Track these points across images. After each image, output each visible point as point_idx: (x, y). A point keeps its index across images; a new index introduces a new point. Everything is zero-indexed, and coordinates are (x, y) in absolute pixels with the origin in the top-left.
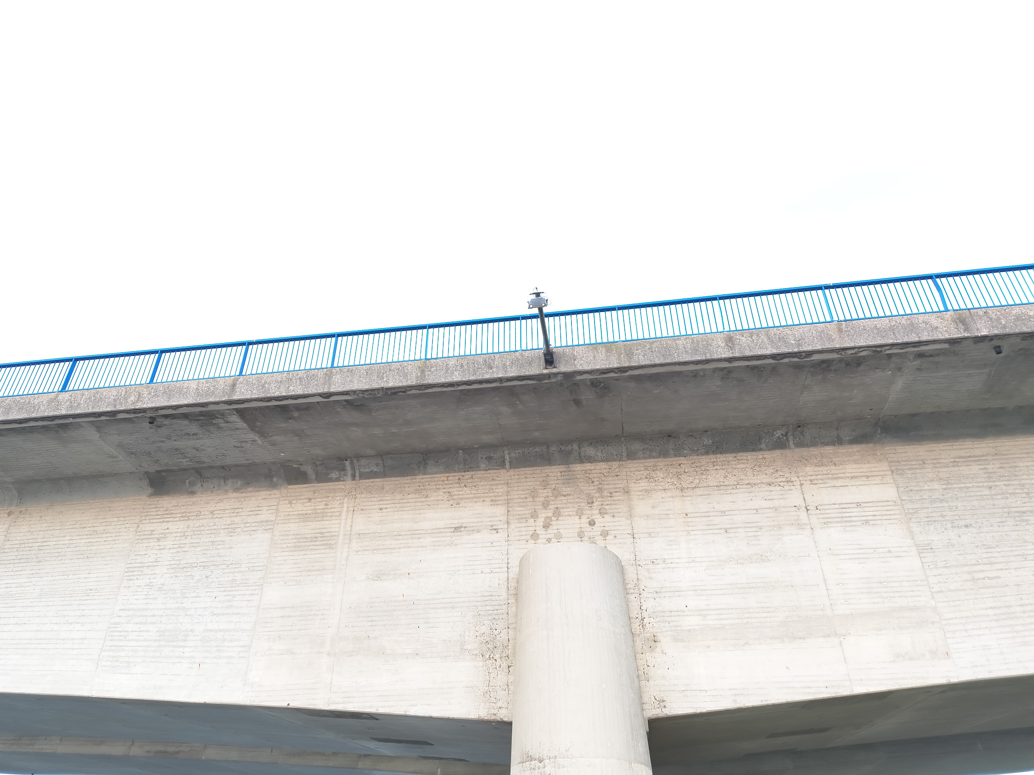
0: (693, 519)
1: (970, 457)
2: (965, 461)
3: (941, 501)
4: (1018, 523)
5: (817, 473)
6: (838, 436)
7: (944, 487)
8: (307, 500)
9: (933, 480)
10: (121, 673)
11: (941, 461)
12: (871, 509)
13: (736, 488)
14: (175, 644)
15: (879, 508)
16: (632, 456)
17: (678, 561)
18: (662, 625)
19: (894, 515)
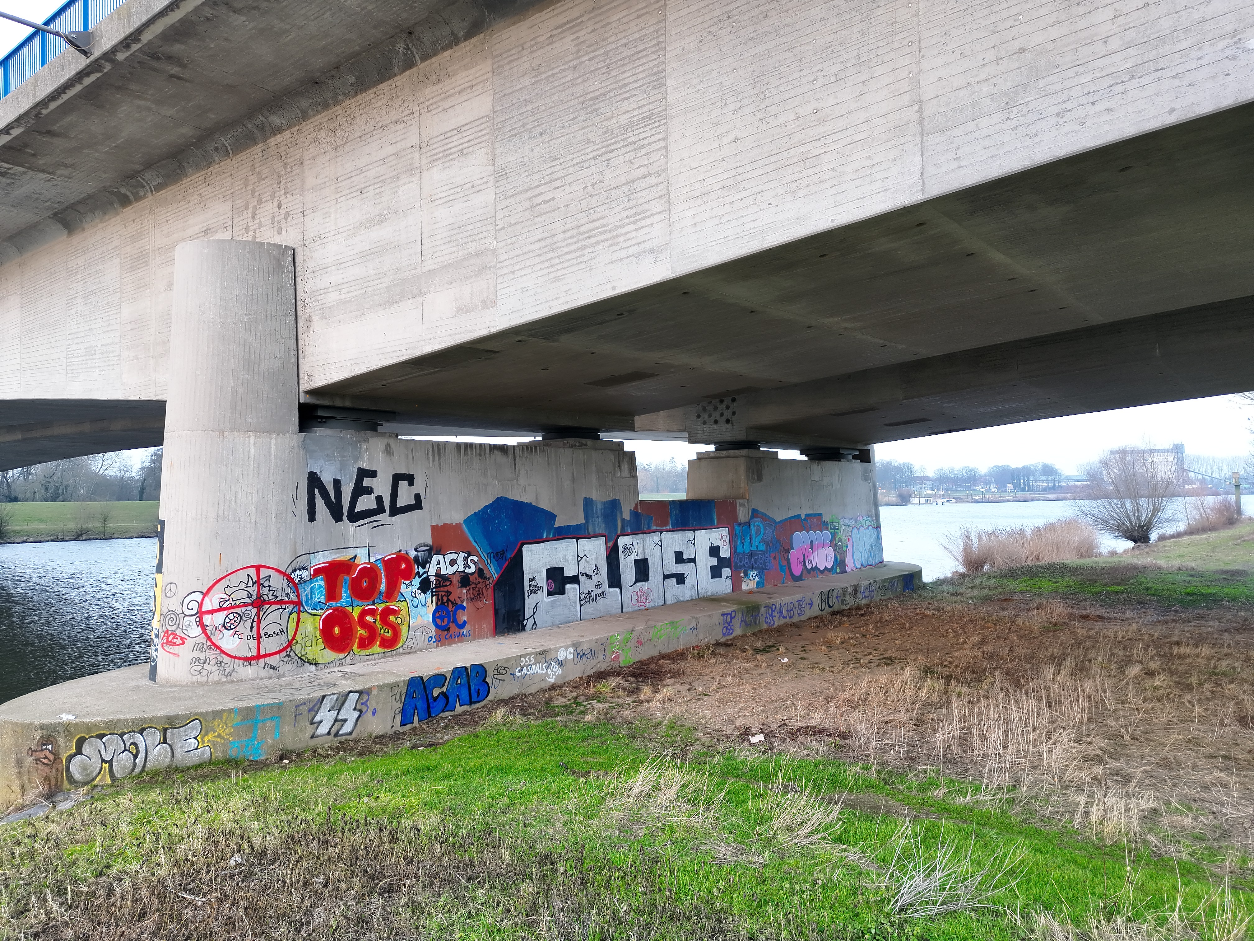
0: (341, 184)
3: (527, 102)
4: (588, 116)
5: (433, 95)
7: (534, 80)
8: (132, 222)
10: (76, 382)
11: (539, 40)
12: (468, 133)
13: (372, 135)
14: (92, 357)
15: (474, 130)
17: (328, 234)
18: (315, 304)
19: (484, 135)
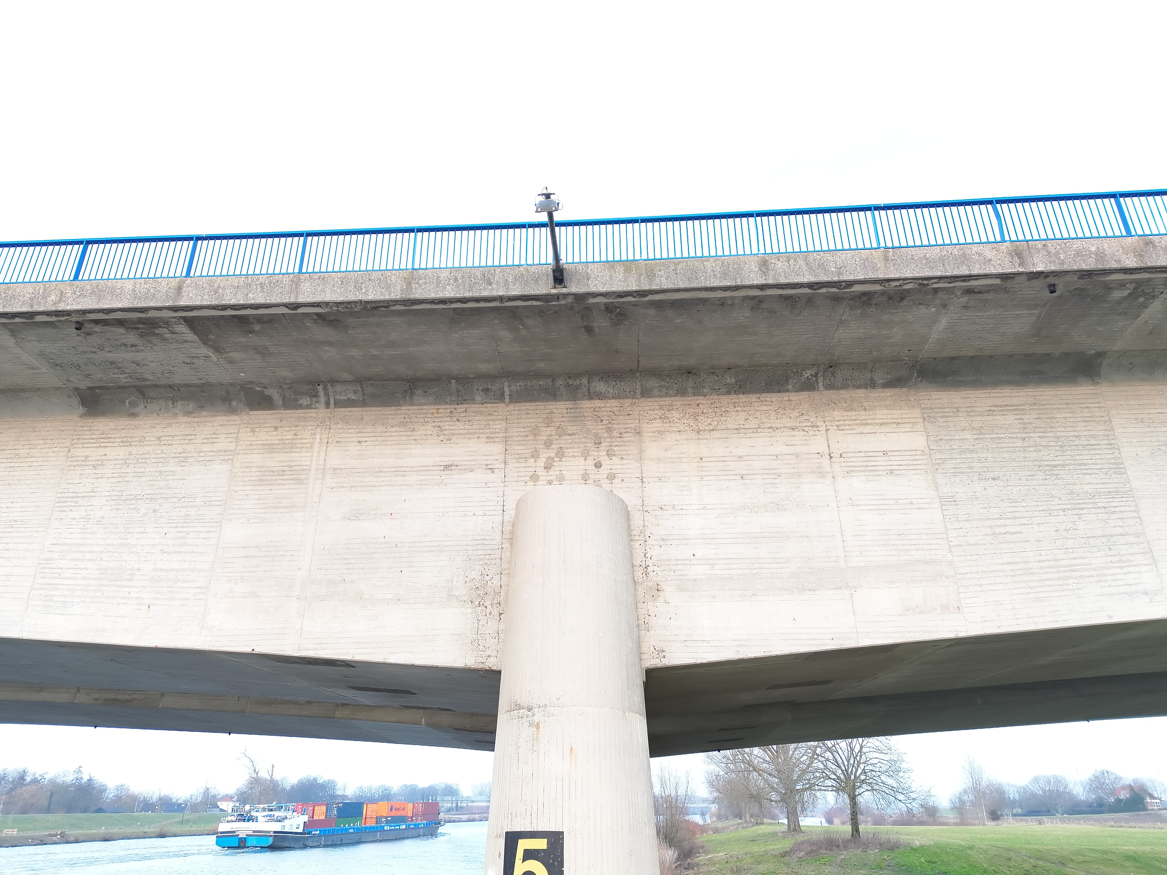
0: (707, 464)
1: (1006, 406)
2: (1001, 410)
3: (971, 451)
4: (1048, 477)
5: (845, 418)
6: (871, 379)
7: (976, 437)
8: (273, 429)
9: (965, 430)
10: (56, 614)
11: (976, 409)
12: (897, 458)
13: (757, 432)
14: (119, 583)
15: (905, 458)
16: (646, 393)
17: (688, 507)
18: (667, 573)
19: (920, 465)
